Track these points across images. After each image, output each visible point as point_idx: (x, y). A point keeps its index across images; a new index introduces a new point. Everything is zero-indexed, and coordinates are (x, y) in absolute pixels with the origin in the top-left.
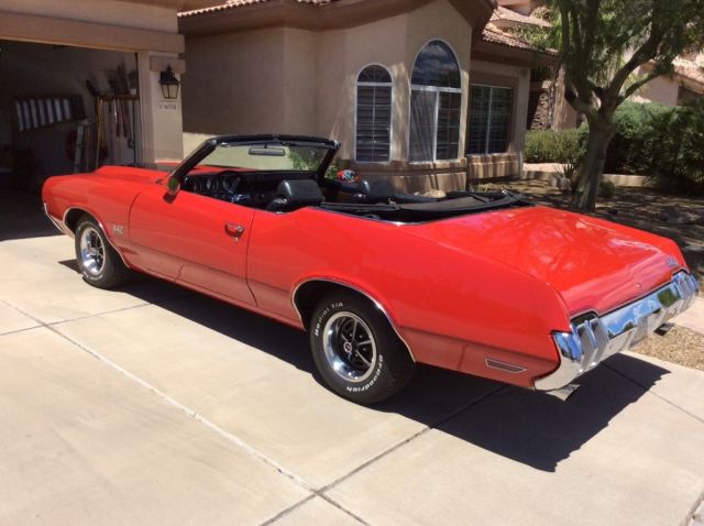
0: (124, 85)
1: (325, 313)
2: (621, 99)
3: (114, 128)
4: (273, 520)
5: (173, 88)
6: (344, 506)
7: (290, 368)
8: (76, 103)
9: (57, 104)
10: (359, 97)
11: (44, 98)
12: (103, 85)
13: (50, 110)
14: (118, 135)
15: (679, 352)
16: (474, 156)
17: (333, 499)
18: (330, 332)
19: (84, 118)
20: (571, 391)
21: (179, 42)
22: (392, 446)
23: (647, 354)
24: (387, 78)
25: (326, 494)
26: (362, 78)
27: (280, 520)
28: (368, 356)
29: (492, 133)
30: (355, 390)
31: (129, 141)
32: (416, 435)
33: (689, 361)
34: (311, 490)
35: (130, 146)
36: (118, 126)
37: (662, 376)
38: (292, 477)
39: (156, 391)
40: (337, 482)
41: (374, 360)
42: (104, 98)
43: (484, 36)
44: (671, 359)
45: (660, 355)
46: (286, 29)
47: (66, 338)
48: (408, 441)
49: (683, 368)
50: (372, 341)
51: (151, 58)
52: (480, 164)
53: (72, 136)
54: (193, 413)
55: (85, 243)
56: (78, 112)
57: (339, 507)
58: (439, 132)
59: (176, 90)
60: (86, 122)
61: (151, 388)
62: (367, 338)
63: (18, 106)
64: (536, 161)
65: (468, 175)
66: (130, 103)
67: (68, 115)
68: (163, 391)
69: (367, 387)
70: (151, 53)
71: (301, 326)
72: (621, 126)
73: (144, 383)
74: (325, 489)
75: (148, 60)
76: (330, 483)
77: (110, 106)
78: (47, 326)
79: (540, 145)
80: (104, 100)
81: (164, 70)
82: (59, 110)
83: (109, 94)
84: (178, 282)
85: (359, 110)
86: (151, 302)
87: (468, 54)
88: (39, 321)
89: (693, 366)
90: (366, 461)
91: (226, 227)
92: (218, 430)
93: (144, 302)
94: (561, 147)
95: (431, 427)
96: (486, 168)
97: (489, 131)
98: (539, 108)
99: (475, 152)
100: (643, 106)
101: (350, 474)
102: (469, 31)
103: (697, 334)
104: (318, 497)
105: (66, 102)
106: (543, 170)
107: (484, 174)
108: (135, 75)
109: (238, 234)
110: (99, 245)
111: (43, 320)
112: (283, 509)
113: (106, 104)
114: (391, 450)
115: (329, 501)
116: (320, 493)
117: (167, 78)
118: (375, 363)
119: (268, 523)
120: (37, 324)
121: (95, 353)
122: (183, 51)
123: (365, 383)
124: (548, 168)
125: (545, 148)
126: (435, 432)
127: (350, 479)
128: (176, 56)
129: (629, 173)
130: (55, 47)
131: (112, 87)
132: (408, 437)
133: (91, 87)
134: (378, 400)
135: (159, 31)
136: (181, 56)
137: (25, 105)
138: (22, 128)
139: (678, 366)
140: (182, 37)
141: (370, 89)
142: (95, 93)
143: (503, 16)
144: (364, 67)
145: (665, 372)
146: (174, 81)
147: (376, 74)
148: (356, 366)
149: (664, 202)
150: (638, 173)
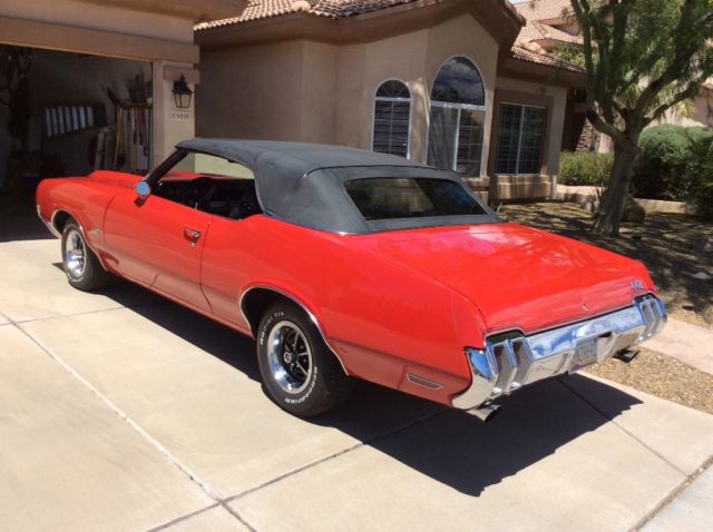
0: (141, 94)
1: (269, 321)
2: (647, 121)
3: (132, 137)
4: (165, 526)
5: (185, 97)
6: (244, 518)
7: (242, 377)
8: (99, 110)
9: (82, 111)
10: (377, 112)
11: (70, 105)
12: (124, 94)
13: (75, 116)
14: (135, 143)
15: (659, 383)
16: (500, 176)
17: (235, 510)
18: (277, 342)
19: (106, 125)
20: (490, 411)
21: (194, 54)
22: (316, 460)
23: (623, 383)
24: (406, 93)
25: (230, 504)
26: (381, 92)
27: (173, 526)
28: (306, 366)
29: (523, 153)
30: (293, 401)
31: (145, 149)
32: (346, 451)
33: (666, 392)
34: (217, 499)
35: (145, 154)
36: (135, 134)
37: (633, 407)
38: (201, 485)
39: (98, 393)
40: (246, 493)
41: (310, 371)
42: (124, 106)
43: (513, 53)
44: (648, 389)
45: (637, 386)
46: (306, 42)
47: (28, 335)
48: (335, 456)
49: (658, 399)
50: (309, 352)
51: (165, 67)
52: (507, 184)
53: (94, 142)
54: (124, 416)
55: (70, 246)
56: (100, 120)
57: (239, 518)
58: (459, 149)
59: (189, 101)
60: (106, 130)
61: (92, 388)
62: (305, 350)
63: (48, 112)
64: (575, 184)
65: (490, 196)
66: (147, 111)
67: (91, 123)
68: (103, 392)
69: (303, 399)
70: (165, 63)
71: (250, 334)
72: (662, 150)
73: (88, 384)
74: (231, 499)
75: (162, 69)
76: (237, 493)
77: (129, 114)
78: (14, 323)
79: (580, 167)
80: (124, 108)
81: (178, 79)
82: (82, 117)
83: (127, 103)
84: (153, 289)
85: (377, 126)
86: (126, 306)
87: (494, 70)
88: (9, 319)
89: (669, 398)
90: (282, 474)
91: (185, 232)
92: (145, 434)
93: (120, 305)
94: (602, 171)
95: (365, 443)
96: (513, 188)
97: (519, 151)
98: (584, 130)
99: (503, 172)
100: (687, 129)
101: (262, 486)
102: (495, 48)
103: (685, 365)
104: (220, 507)
105: (89, 110)
106: (580, 193)
107: (512, 194)
108: (150, 84)
109: (194, 240)
110: (82, 248)
111: (13, 318)
112: (181, 516)
113: (125, 112)
114: (313, 465)
115: (231, 512)
116: (223, 503)
117: (180, 87)
118: (311, 373)
119: (159, 528)
120: (5, 321)
121: (51, 352)
122: (197, 61)
123: (302, 394)
124: (586, 191)
125: (585, 171)
126: (368, 448)
127: (260, 490)
128: (192, 66)
129: (670, 199)
130: (81, 56)
131: (131, 96)
132: (337, 452)
133: (111, 94)
134: (314, 413)
135: (174, 42)
136: (196, 67)
137: (54, 111)
138: (50, 134)
139: (652, 397)
140: (197, 48)
141: (388, 104)
142: (116, 101)
143: (548, 36)
144: (384, 81)
145: (636, 401)
146: (188, 91)
147: (393, 89)
148: (296, 377)
149: (700, 229)
150: (678, 199)
